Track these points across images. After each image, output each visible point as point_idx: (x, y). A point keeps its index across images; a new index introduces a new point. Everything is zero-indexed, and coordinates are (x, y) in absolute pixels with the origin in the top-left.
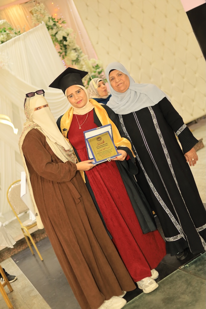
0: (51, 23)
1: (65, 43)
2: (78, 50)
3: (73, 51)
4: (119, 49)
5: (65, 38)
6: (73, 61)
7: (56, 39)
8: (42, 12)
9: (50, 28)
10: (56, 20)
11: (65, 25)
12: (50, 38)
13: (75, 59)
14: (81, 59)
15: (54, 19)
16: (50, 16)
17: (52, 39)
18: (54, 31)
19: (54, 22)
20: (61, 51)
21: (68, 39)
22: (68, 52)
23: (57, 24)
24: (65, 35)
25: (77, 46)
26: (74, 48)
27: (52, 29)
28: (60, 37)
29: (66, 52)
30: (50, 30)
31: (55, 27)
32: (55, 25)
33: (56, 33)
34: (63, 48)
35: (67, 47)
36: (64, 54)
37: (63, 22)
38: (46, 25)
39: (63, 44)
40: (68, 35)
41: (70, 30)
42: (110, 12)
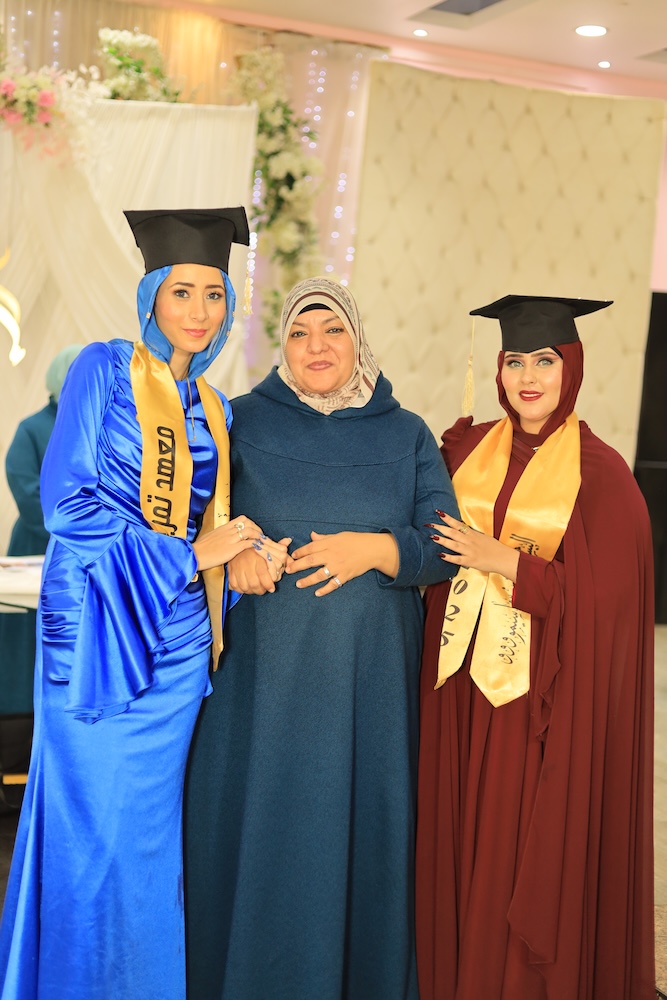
0: (276, 119)
1: (284, 191)
2: (309, 231)
3: (293, 227)
4: (422, 289)
5: (290, 180)
6: (279, 252)
7: (266, 170)
8: (269, 75)
9: (266, 128)
10: (294, 118)
11: (313, 145)
12: (250, 154)
13: (287, 248)
14: (304, 258)
15: (291, 112)
16: (284, 99)
17: (256, 161)
18: (272, 145)
19: (288, 120)
20: (262, 207)
21: (297, 185)
22: (281, 219)
23: (292, 130)
24: (296, 173)
25: (312, 218)
26: (303, 218)
27: (271, 135)
28: (278, 168)
29: (273, 218)
30: (263, 137)
31: (280, 136)
32: (283, 128)
33: (275, 153)
34: (272, 203)
35: (285, 206)
36: (265, 218)
37: (310, 134)
38: (261, 116)
39: (277, 190)
40: (304, 175)
41: (317, 164)
42: (449, 177)
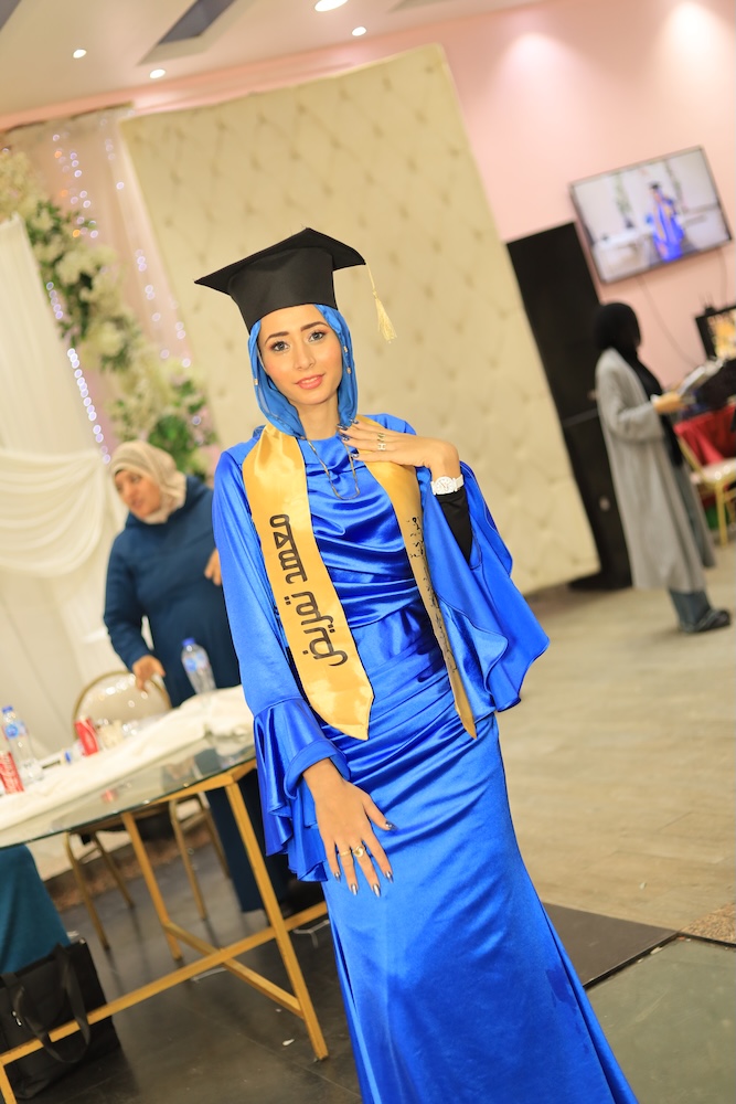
0: (45, 223)
1: (84, 294)
2: (128, 325)
3: (109, 328)
5: (86, 280)
6: (106, 359)
7: (57, 280)
8: (19, 180)
9: (38, 237)
10: (63, 214)
11: (94, 234)
12: (33, 271)
13: (113, 351)
14: (134, 355)
15: (58, 209)
16: (45, 198)
17: (43, 275)
18: (52, 251)
19: (58, 219)
20: (68, 320)
21: (96, 282)
22: (94, 325)
23: (66, 228)
24: (89, 269)
25: (125, 310)
26: (116, 313)
27: (46, 241)
28: (69, 272)
29: (84, 326)
30: (39, 247)
31: (57, 239)
32: (56, 229)
33: (59, 258)
34: (77, 312)
35: (92, 308)
36: (76, 330)
37: (86, 224)
38: (28, 225)
39: (77, 295)
40: (98, 268)
41: (107, 252)
42: (249, 210)
